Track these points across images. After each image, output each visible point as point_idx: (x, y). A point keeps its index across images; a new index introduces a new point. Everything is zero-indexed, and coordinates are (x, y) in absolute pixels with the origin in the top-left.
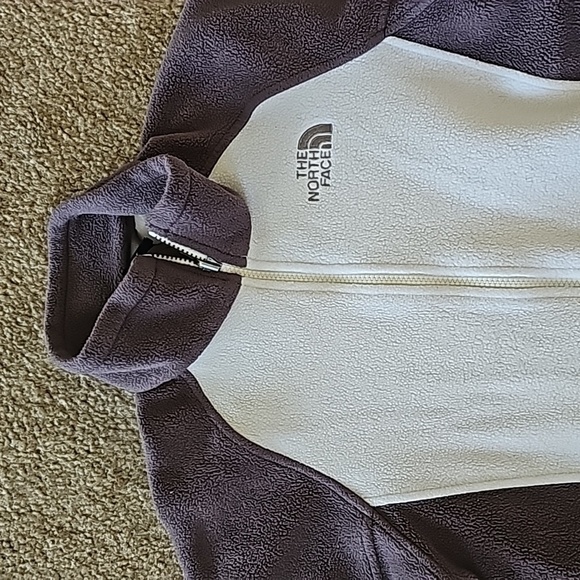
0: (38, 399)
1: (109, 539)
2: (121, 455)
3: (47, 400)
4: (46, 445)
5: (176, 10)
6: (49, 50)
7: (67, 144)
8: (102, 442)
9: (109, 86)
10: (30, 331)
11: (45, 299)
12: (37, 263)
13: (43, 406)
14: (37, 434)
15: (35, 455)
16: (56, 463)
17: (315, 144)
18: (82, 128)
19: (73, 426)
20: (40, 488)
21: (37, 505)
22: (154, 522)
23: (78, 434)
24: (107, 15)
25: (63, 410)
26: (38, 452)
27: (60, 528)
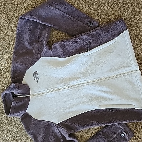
0: (7, 122)
1: (22, 139)
2: (21, 126)
3: (8, 121)
4: (10, 128)
5: (12, 60)
7: (1, 83)
8: (17, 125)
9: (5, 73)
10: (3, 112)
11: (4, 107)
12: (1, 102)
13: (8, 122)
14: (8, 127)
15: (8, 130)
16: (12, 130)
17: (36, 74)
18: (3, 80)
19: (13, 124)
20: (10, 135)
21: (11, 137)
22: (28, 135)
23: (14, 125)
24: (2, 63)
25: (11, 122)
26: (9, 129)
27: (15, 139)
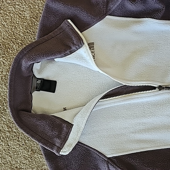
0: (8, 130)
2: (33, 145)
3: (10, 130)
4: (11, 143)
5: (41, 11)
6: (4, 25)
7: (11, 53)
8: (27, 142)
9: (22, 35)
10: (4, 110)
11: (8, 100)
12: (5, 89)
13: (9, 132)
14: (8, 140)
16: (14, 148)
18: (15, 48)
19: (18, 137)
20: (10, 156)
21: (9, 161)
22: (44, 165)
23: (20, 139)
24: (20, 14)
25: (15, 133)
26: (9, 145)
27: (16, 167)
